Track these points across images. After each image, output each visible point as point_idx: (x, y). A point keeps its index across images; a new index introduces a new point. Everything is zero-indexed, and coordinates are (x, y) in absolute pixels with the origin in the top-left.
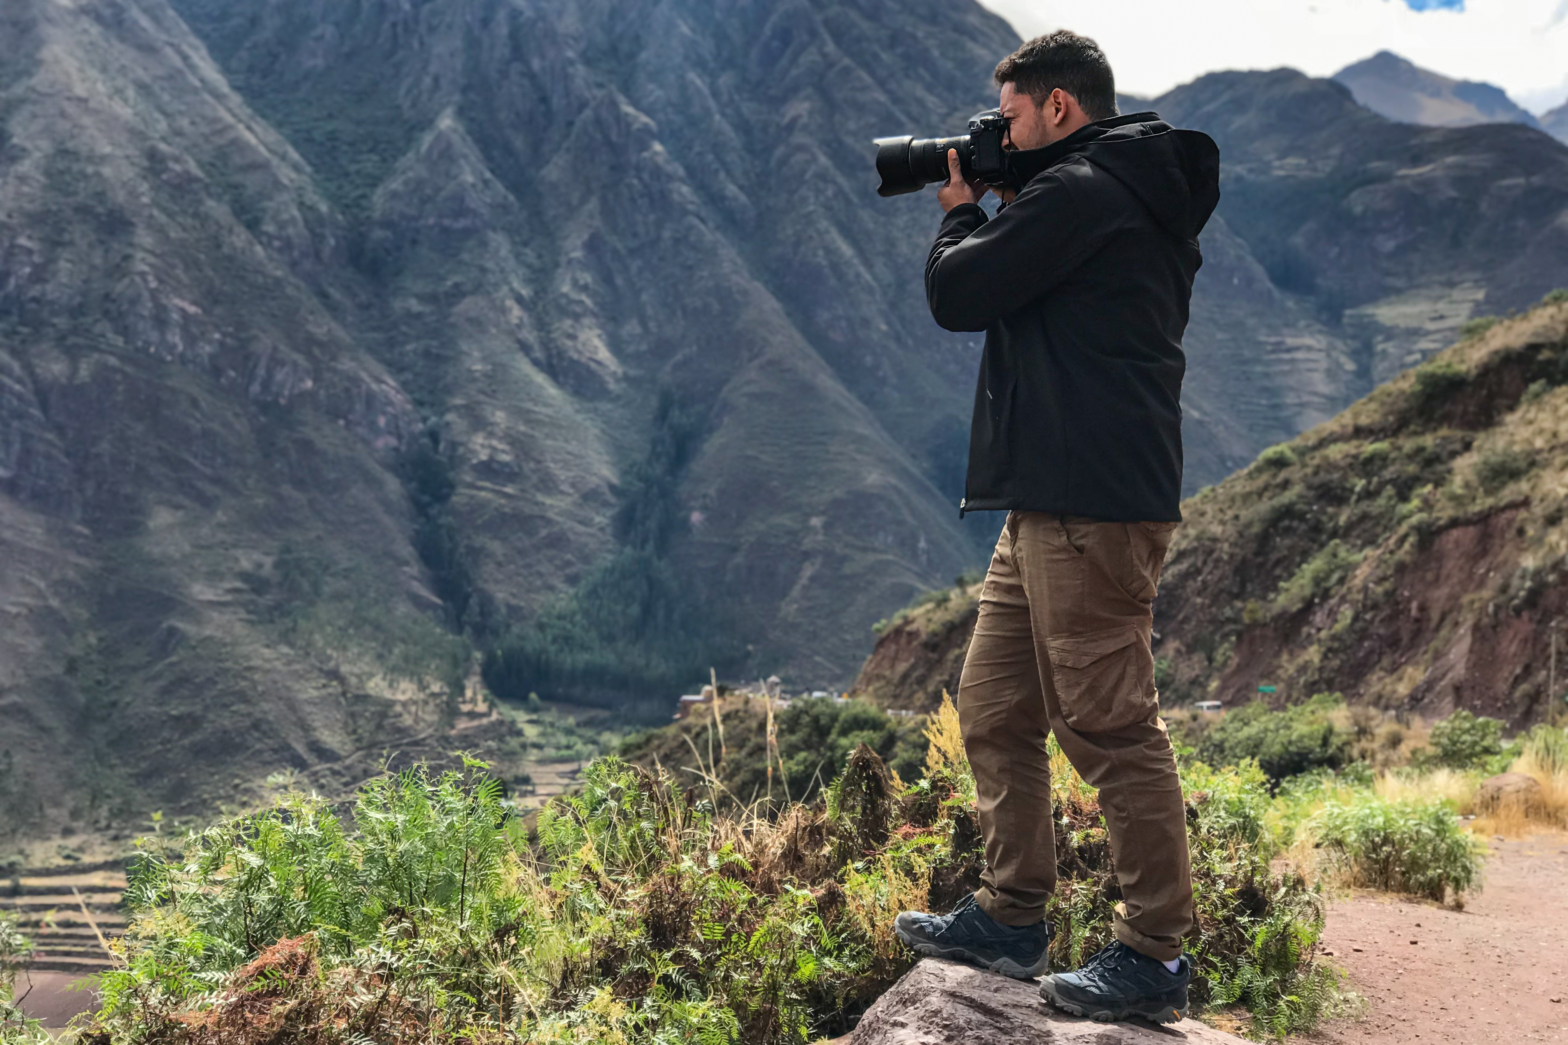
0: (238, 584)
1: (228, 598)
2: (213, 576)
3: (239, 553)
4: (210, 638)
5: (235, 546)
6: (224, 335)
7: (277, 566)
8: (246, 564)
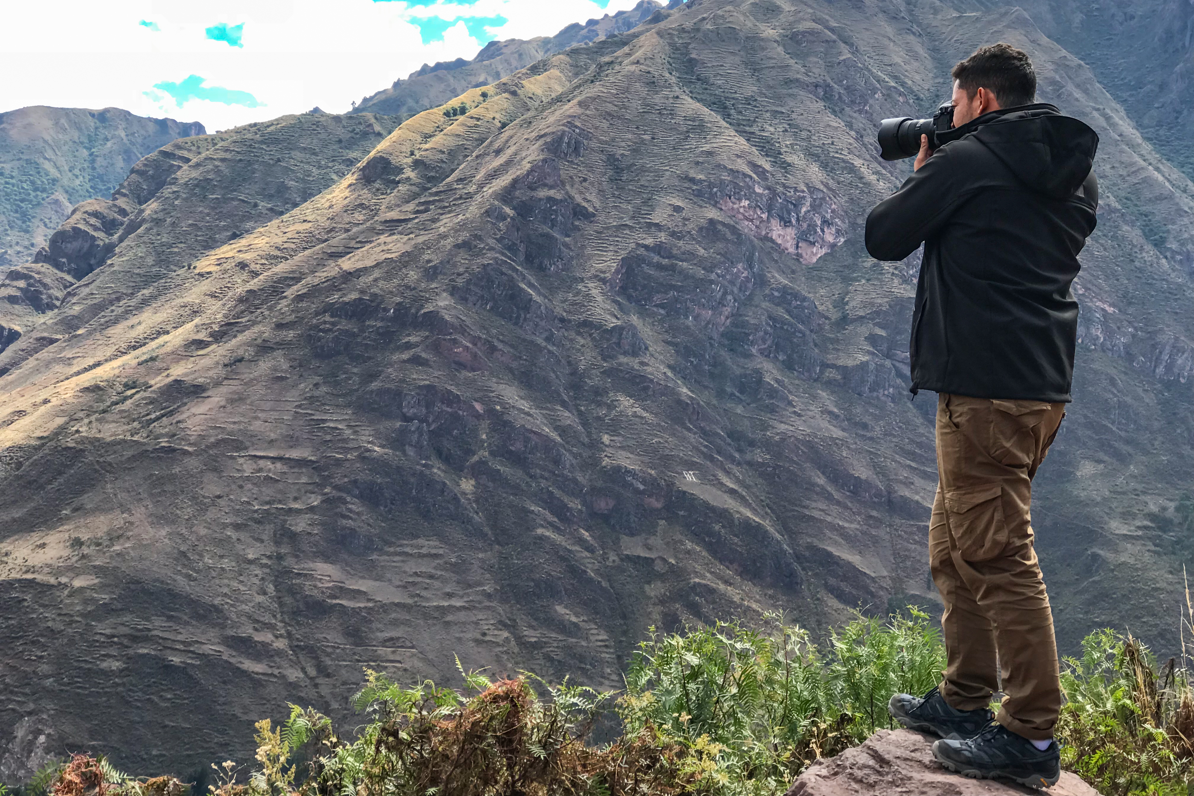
0: (1147, 523)
1: (1140, 533)
2: (1127, 516)
3: (1147, 498)
4: (1123, 563)
5: (1144, 493)
6: (1136, 329)
7: (1177, 509)
8: (1153, 508)
